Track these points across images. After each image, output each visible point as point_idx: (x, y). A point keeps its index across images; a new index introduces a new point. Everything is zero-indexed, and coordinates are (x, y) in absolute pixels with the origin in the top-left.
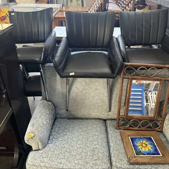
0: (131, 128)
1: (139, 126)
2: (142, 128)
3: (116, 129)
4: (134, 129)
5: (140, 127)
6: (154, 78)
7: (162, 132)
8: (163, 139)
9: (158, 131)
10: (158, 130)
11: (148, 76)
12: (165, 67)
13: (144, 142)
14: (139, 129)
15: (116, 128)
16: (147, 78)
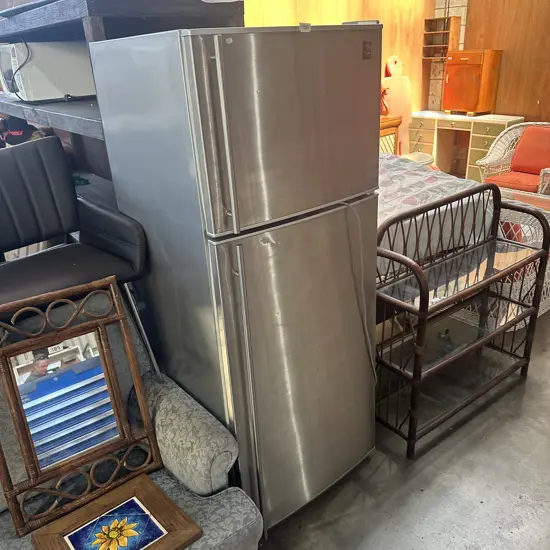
0: (68, 507)
1: (89, 487)
2: (103, 487)
3: (20, 537)
4: (77, 503)
5: (93, 489)
6: (73, 328)
7: (162, 467)
8: (167, 486)
9: (149, 472)
10: (150, 466)
11: (53, 330)
12: (91, 290)
13: (114, 523)
14: (95, 494)
15: (17, 533)
16: (52, 334)
